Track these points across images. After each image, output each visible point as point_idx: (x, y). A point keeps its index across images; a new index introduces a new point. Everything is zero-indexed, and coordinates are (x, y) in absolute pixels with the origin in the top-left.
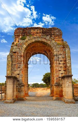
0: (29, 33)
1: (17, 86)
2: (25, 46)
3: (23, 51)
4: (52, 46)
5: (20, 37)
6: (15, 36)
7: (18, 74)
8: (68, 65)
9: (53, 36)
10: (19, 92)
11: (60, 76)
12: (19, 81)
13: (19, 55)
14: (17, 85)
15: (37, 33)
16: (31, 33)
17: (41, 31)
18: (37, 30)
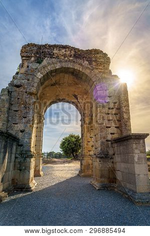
0: (50, 54)
1: (16, 158)
2: (40, 75)
3: (36, 85)
4: (94, 80)
5: (33, 59)
6: (22, 57)
7: (22, 131)
8: (125, 116)
9: (94, 63)
10: (20, 170)
11: (110, 137)
12: (21, 145)
13: (26, 92)
14: (17, 155)
15: (65, 56)
16: (54, 54)
17: (73, 52)
18: (66, 51)
